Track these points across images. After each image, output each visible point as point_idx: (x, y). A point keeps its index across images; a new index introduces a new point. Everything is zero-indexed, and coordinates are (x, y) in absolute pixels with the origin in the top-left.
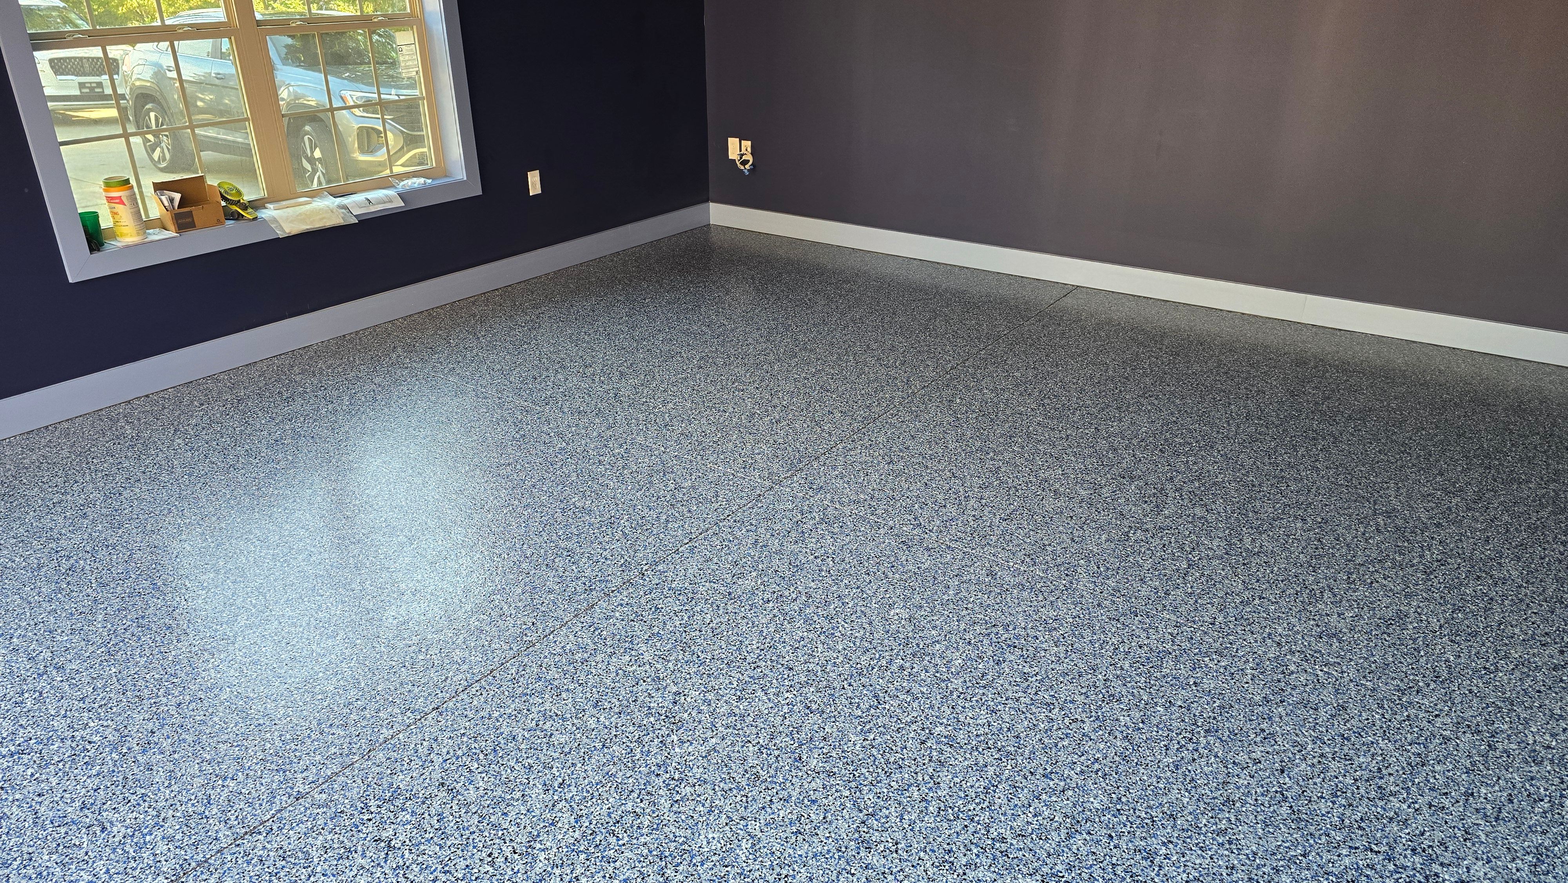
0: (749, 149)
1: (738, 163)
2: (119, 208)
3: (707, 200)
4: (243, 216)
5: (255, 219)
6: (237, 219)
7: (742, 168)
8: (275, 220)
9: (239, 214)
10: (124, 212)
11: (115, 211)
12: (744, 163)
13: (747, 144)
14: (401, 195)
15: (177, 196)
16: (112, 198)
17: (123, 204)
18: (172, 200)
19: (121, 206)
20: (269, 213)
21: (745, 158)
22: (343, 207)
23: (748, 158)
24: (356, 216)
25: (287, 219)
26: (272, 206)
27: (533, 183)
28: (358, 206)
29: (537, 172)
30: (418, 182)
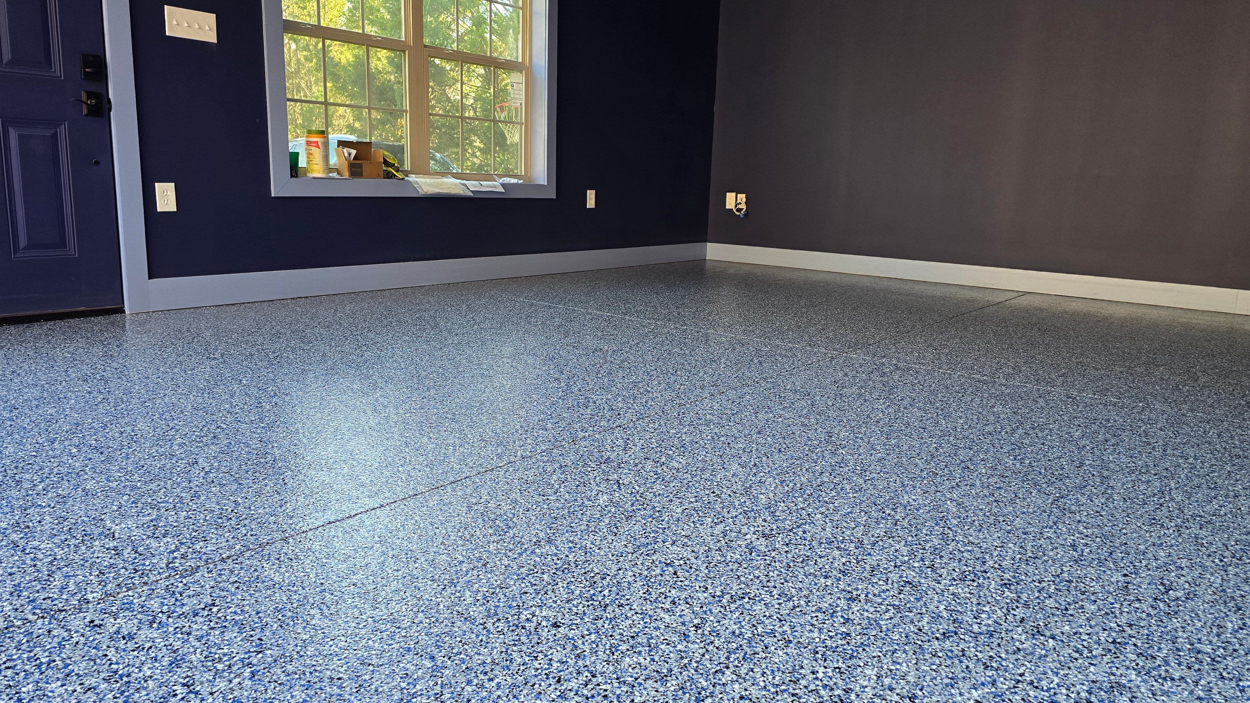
0: (744, 200)
1: (734, 210)
2: (314, 150)
3: (705, 241)
4: (395, 176)
5: (403, 179)
6: (390, 178)
7: (738, 213)
8: (417, 183)
9: (393, 173)
10: (317, 153)
11: (310, 152)
12: (739, 210)
13: (742, 197)
14: (503, 185)
15: (354, 152)
16: (311, 142)
17: (318, 147)
18: (350, 154)
19: (317, 149)
20: (412, 178)
21: (740, 206)
22: (463, 184)
23: (743, 206)
24: (472, 191)
25: (425, 183)
26: (413, 176)
27: (590, 199)
28: (474, 186)
29: (594, 191)
30: (513, 181)
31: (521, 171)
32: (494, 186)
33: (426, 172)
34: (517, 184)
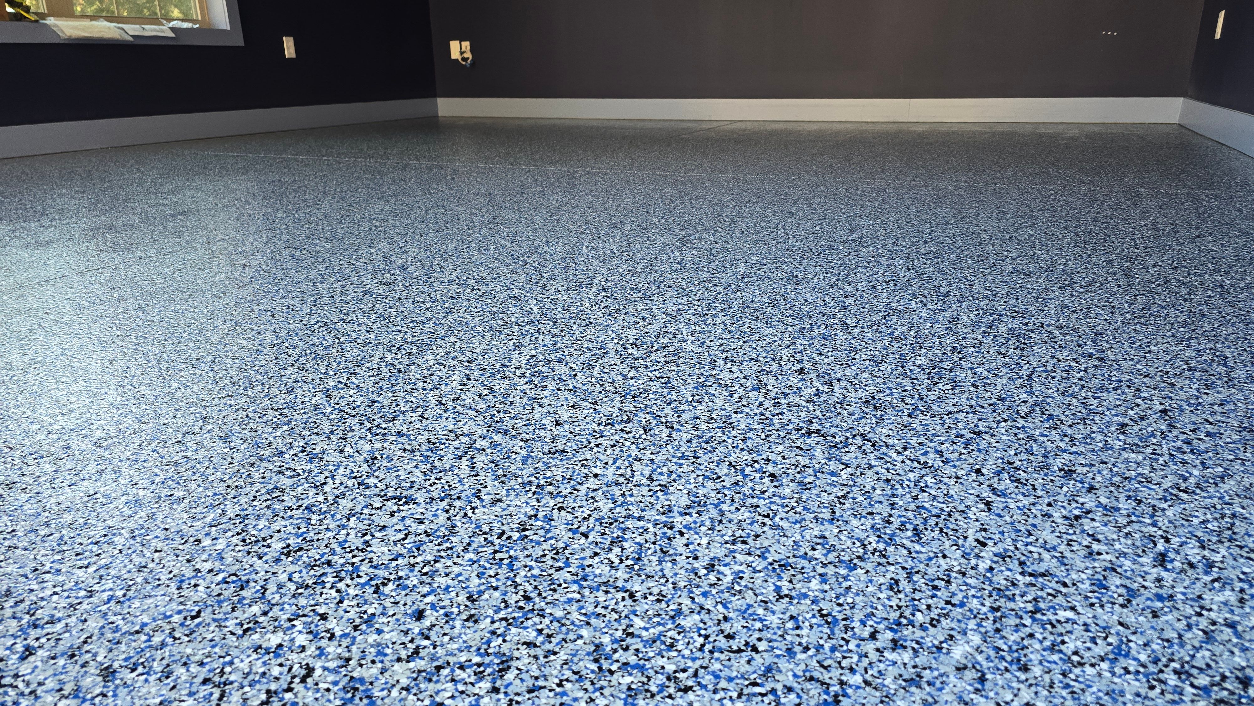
0: (469, 48)
1: (460, 60)
3: (435, 96)
4: (25, 17)
5: (36, 21)
7: (464, 63)
8: (56, 26)
12: (465, 59)
13: (466, 45)
14: (173, 29)
20: (51, 21)
21: (466, 55)
22: (119, 28)
23: (468, 55)
24: (132, 36)
25: (67, 26)
26: (52, 18)
27: (288, 48)
28: (133, 30)
29: (291, 39)
30: (186, 25)
31: (197, 16)
32: (163, 30)
33: (69, 14)
34: (191, 29)
